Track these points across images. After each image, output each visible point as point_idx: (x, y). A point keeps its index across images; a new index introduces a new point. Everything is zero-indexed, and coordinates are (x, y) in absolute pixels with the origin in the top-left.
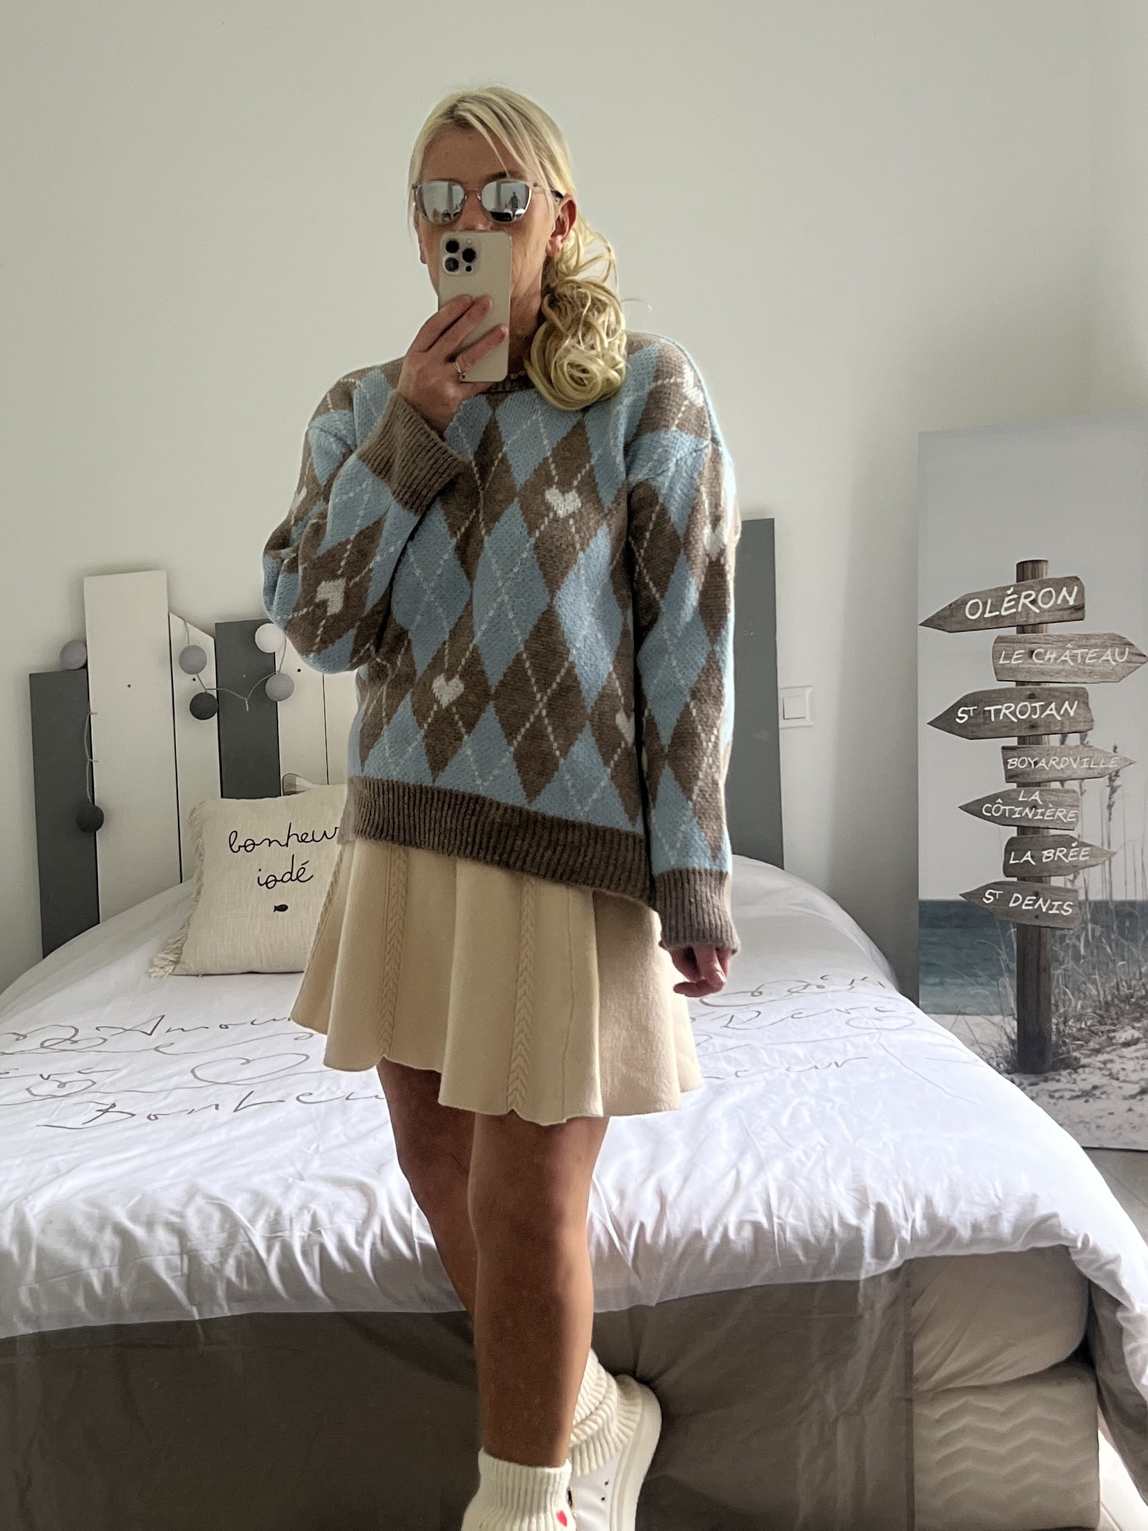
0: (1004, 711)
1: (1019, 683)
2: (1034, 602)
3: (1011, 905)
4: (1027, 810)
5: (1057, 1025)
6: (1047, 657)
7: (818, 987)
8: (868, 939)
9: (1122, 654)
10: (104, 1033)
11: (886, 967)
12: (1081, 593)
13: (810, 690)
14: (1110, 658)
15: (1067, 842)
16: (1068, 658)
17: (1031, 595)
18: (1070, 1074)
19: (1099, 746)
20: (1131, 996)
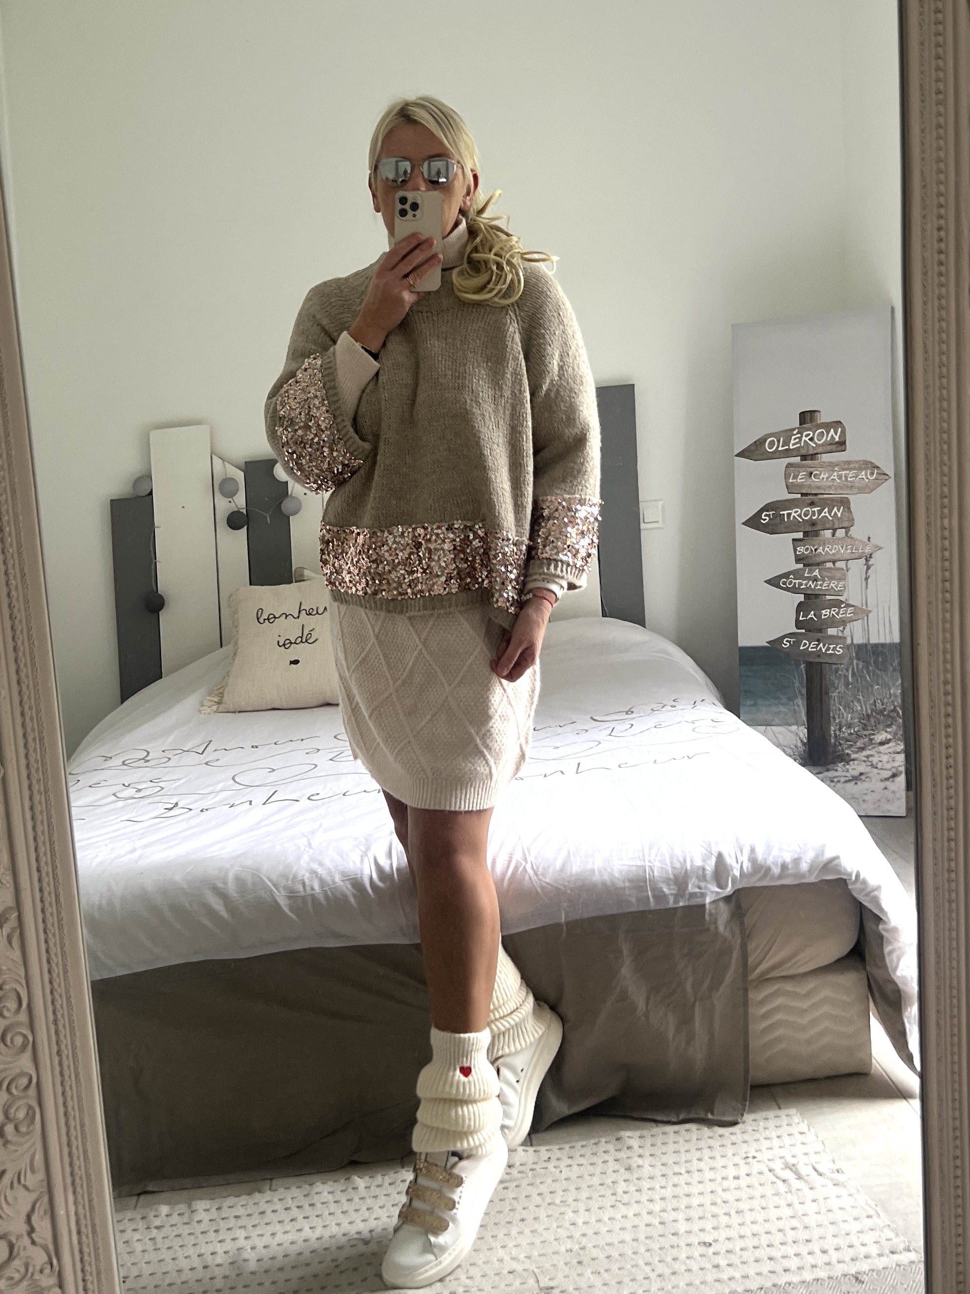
0: (793, 514)
1: (803, 494)
2: (811, 439)
3: (802, 648)
4: (811, 583)
5: (835, 731)
6: (821, 477)
7: (672, 706)
8: (704, 674)
9: (872, 474)
11: (716, 692)
12: (843, 432)
13: (661, 502)
14: (864, 477)
15: (837, 604)
16: (836, 478)
17: (809, 435)
18: (844, 765)
19: (859, 538)
20: (885, 709)
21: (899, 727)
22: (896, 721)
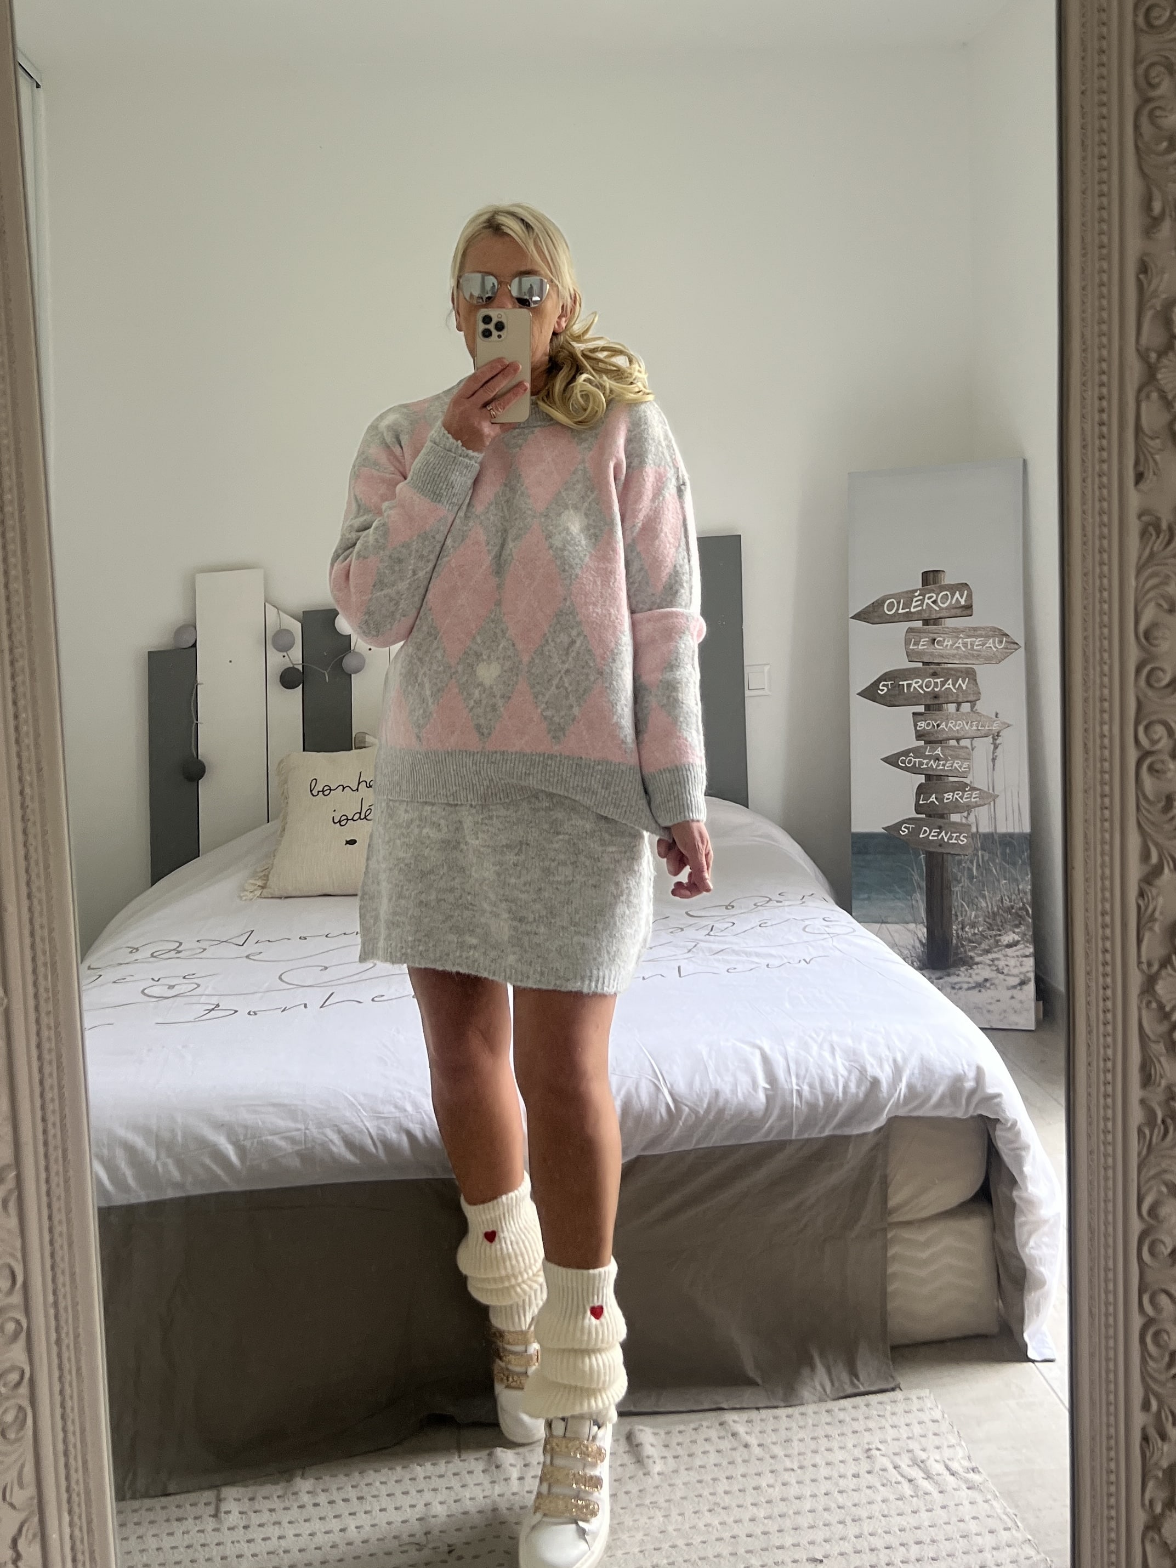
0: (913, 685)
1: (924, 663)
2: (934, 602)
3: (921, 836)
4: (932, 762)
5: (956, 930)
6: (945, 644)
7: (778, 902)
8: (814, 864)
9: (1001, 642)
10: (204, 944)
11: (827, 885)
12: (970, 596)
13: (767, 668)
14: (991, 645)
15: (962, 787)
16: (960, 645)
17: (932, 597)
18: (967, 970)
19: (984, 713)
20: (1012, 907)
21: (1028, 926)
22: (1024, 920)
